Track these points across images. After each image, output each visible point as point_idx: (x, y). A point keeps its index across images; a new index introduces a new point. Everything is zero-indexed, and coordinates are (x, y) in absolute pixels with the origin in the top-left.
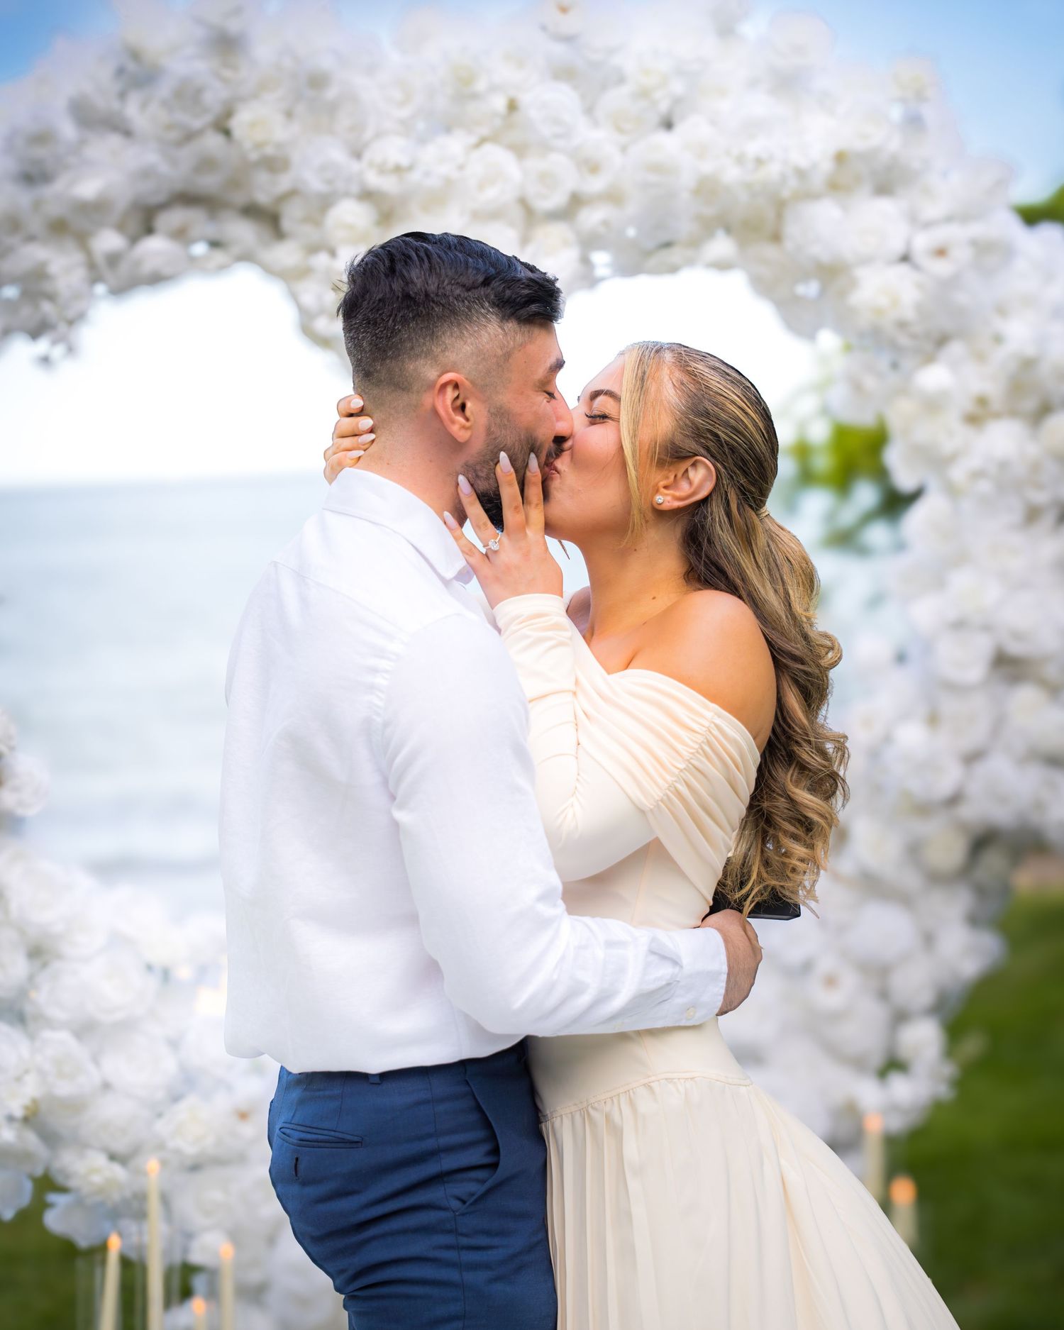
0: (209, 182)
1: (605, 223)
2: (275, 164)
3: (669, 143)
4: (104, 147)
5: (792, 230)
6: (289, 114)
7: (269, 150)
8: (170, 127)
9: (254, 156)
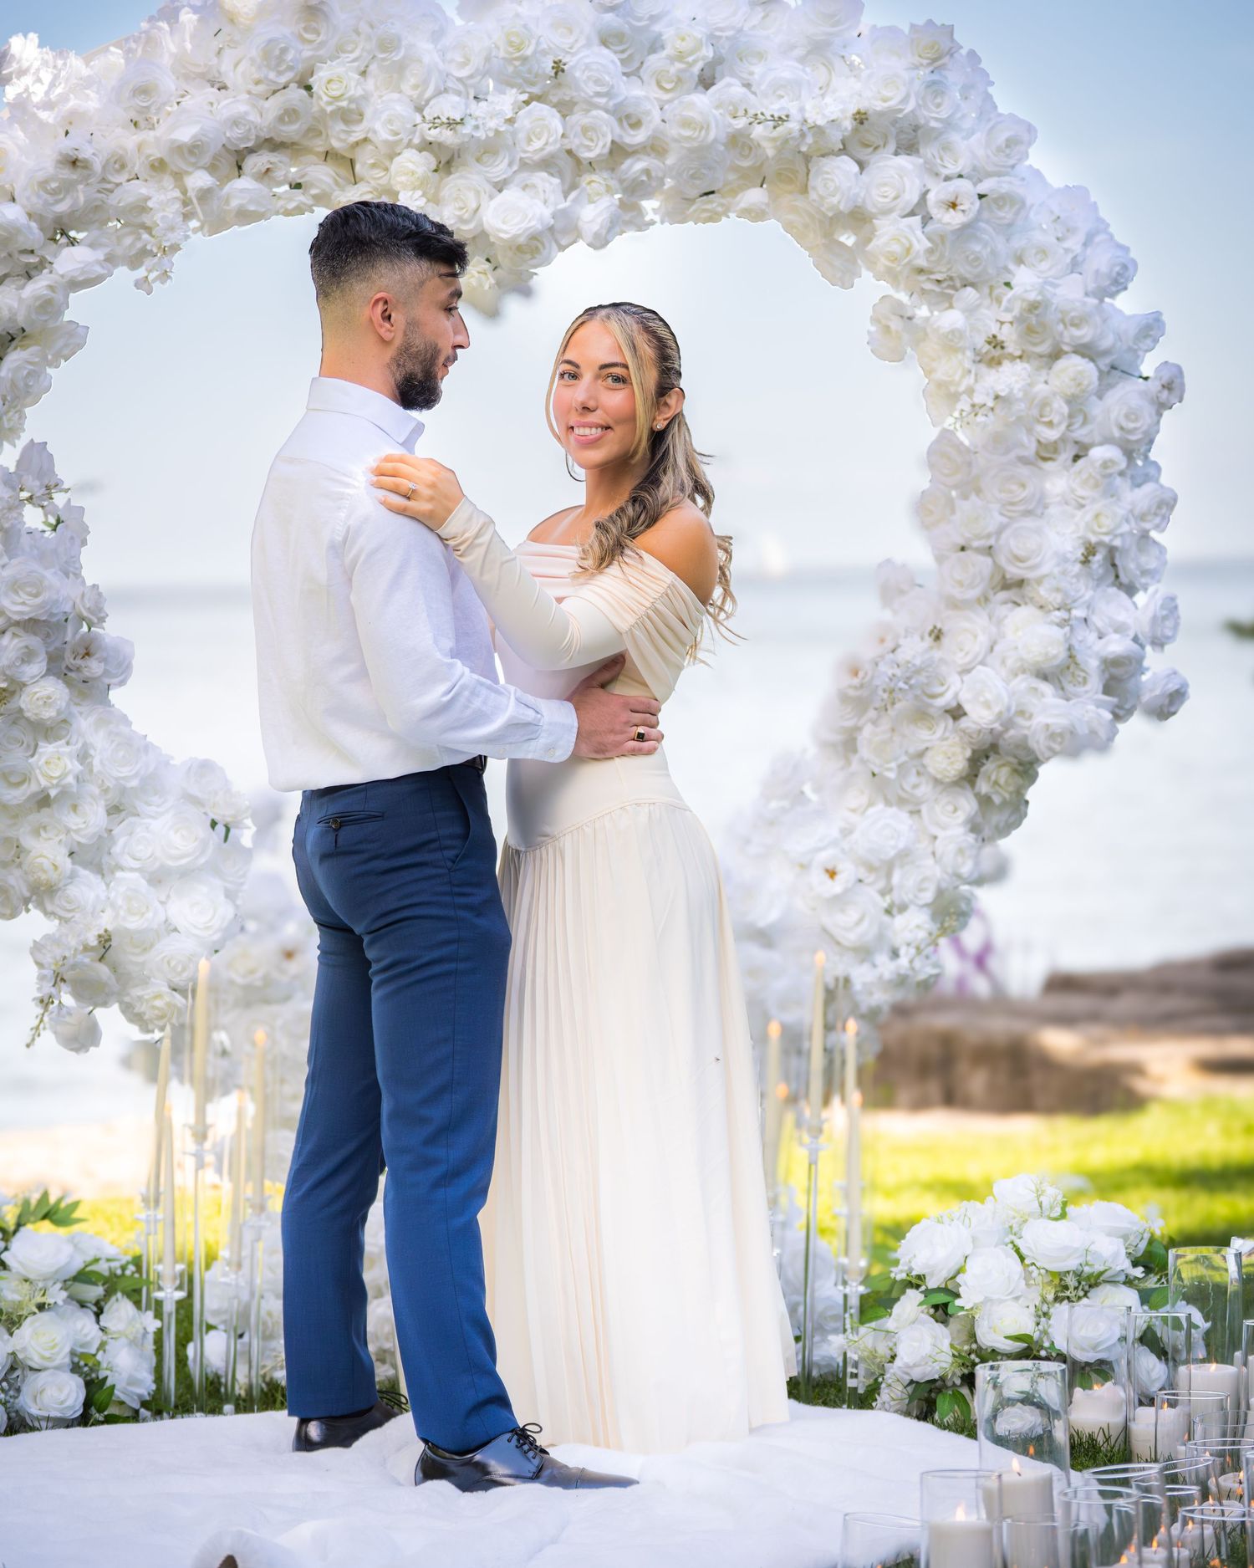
0: (291, 131)
1: (647, 172)
2: (350, 115)
3: (702, 101)
4: (201, 97)
5: (816, 182)
6: (364, 73)
7: (344, 104)
8: (257, 83)
9: (329, 109)
